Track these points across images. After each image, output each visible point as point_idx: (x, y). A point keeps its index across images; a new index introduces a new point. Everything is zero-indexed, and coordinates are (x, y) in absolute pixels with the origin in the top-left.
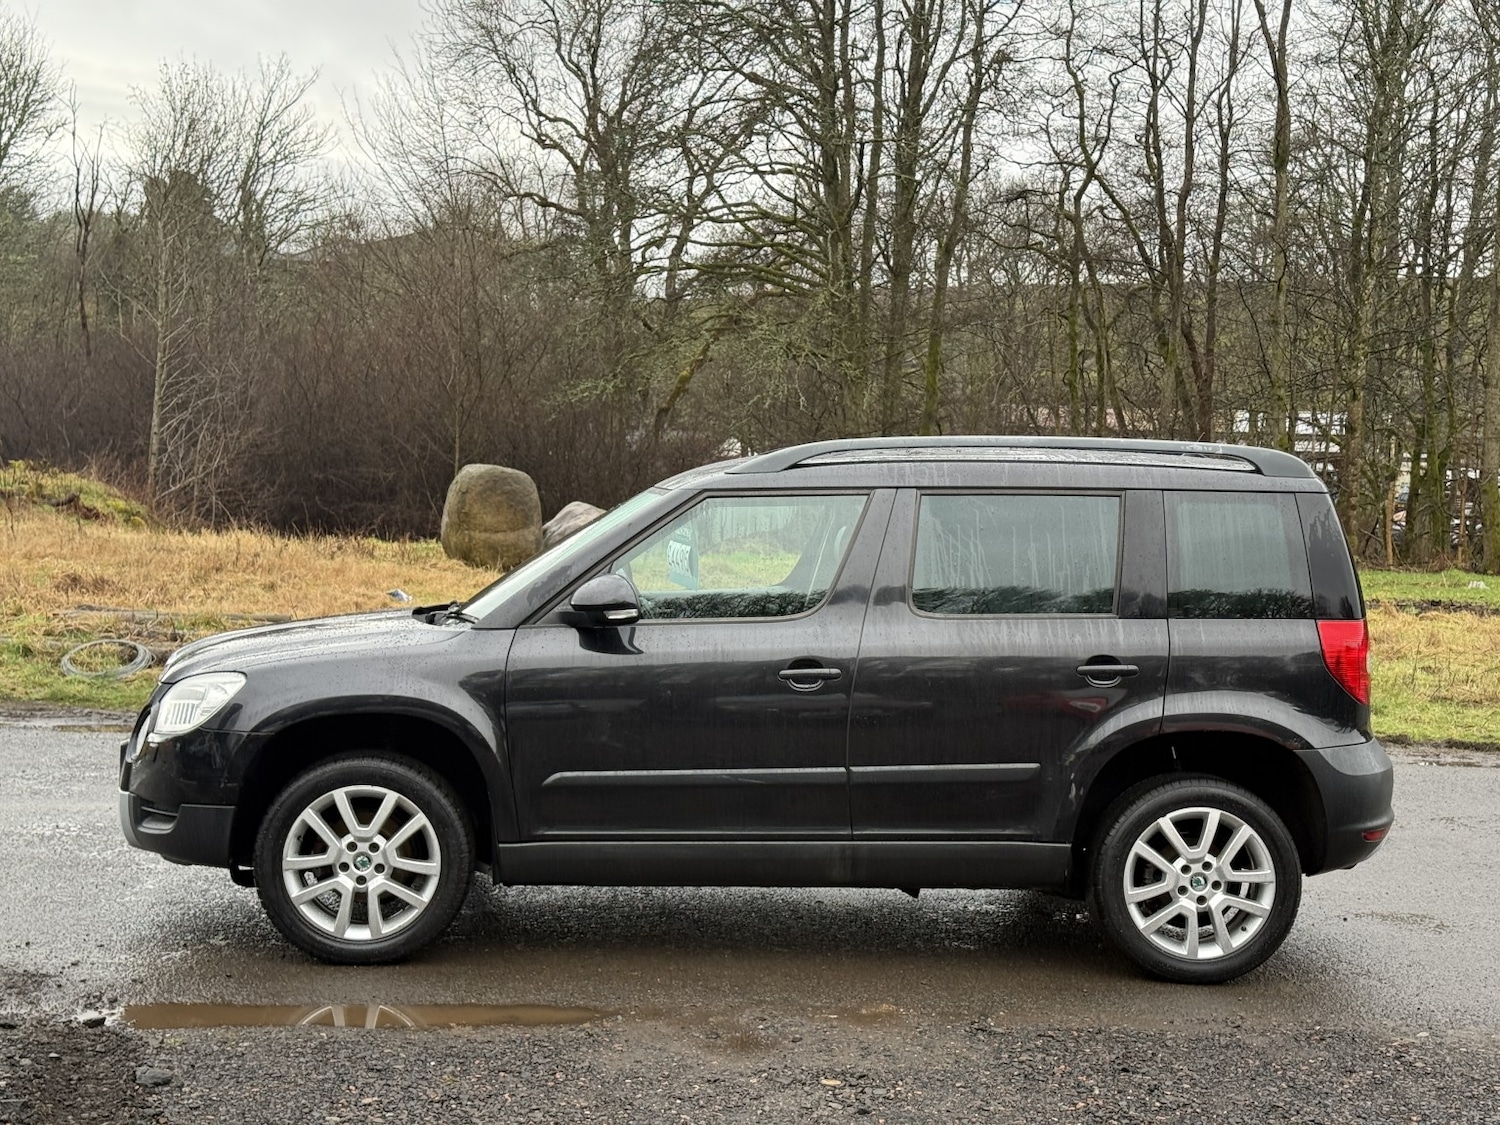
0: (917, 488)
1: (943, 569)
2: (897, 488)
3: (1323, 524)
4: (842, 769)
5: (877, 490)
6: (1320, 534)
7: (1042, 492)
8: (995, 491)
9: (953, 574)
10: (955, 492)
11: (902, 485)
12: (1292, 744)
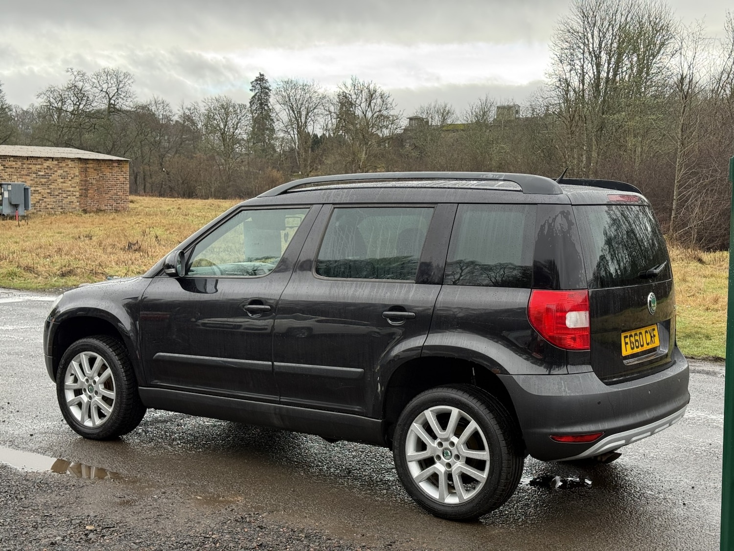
0: (333, 204)
1: (333, 251)
2: (323, 204)
3: (550, 225)
4: (270, 363)
5: (314, 205)
6: (545, 232)
7: (393, 205)
8: (370, 205)
9: (337, 254)
10: (350, 206)
11: (326, 202)
12: (495, 370)
